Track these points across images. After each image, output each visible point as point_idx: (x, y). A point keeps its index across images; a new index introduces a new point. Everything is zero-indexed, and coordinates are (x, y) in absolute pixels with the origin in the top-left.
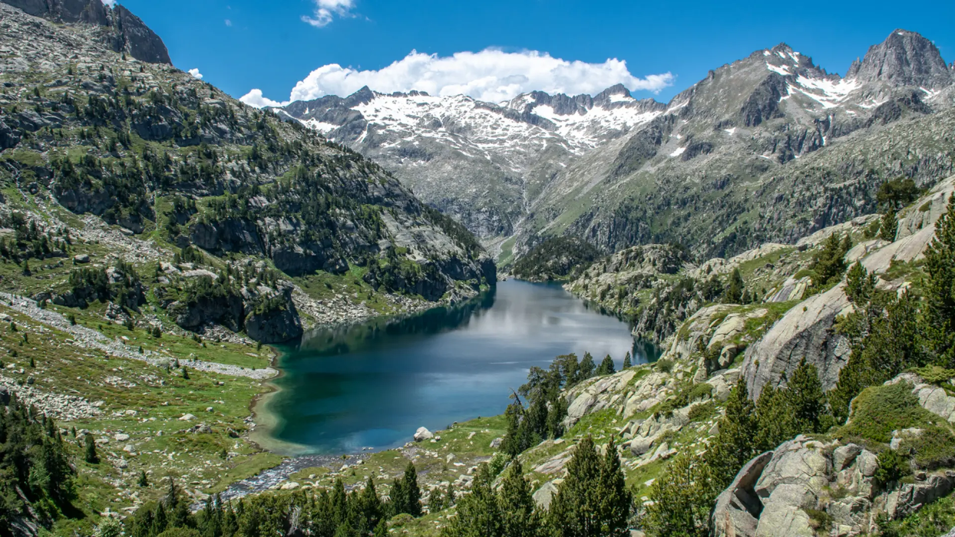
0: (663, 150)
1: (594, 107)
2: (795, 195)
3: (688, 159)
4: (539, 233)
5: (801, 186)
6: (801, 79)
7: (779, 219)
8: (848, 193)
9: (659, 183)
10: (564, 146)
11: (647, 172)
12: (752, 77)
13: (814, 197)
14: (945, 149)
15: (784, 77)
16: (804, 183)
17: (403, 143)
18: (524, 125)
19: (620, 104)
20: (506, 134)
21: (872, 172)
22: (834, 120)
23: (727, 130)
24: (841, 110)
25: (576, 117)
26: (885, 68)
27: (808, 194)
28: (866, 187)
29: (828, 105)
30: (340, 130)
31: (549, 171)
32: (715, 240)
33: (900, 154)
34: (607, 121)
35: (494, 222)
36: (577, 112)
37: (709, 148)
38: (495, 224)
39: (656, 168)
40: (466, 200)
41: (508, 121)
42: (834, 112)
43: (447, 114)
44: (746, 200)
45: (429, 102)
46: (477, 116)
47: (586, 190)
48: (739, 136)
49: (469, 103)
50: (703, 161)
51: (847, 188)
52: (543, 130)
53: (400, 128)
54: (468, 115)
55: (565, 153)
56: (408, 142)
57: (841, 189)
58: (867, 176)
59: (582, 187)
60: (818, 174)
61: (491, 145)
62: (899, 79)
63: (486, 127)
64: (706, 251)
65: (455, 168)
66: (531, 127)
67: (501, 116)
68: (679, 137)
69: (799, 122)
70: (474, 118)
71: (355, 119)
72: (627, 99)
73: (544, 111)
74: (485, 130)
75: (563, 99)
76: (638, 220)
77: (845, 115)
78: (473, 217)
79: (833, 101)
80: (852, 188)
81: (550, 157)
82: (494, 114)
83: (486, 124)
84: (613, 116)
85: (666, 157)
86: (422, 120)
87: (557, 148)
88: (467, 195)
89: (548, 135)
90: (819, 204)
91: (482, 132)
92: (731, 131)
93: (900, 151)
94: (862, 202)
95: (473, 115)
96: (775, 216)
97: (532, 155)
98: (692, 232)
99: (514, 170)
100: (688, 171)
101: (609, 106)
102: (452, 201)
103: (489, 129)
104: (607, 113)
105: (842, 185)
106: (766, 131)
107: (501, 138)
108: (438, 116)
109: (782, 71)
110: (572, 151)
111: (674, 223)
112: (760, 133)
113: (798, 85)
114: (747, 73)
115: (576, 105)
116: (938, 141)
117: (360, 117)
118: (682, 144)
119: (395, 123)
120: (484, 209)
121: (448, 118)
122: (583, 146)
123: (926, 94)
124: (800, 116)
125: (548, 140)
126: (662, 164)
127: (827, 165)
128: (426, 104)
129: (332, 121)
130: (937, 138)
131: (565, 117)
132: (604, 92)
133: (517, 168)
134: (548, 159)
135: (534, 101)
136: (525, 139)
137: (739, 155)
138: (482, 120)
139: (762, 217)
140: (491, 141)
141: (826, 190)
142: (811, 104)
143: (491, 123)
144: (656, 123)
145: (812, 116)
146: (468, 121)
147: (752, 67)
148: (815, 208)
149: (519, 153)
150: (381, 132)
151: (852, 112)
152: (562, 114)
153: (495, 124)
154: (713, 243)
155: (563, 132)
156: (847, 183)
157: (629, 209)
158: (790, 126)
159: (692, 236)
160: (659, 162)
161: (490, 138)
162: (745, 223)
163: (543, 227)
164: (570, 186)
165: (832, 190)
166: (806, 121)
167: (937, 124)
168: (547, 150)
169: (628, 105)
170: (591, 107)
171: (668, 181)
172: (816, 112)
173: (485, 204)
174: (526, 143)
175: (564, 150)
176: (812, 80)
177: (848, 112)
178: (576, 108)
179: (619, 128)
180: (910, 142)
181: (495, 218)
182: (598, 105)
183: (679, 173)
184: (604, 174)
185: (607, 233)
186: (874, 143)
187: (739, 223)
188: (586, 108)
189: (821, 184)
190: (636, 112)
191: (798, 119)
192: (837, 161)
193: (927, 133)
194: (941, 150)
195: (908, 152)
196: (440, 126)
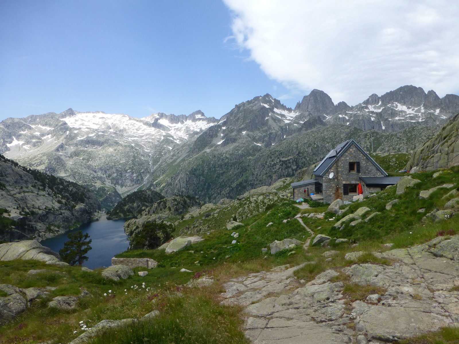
0: (214, 141)
1: (188, 121)
2: (267, 164)
3: (225, 146)
4: (155, 183)
5: (270, 159)
6: (276, 110)
7: (260, 175)
8: (290, 163)
9: (211, 157)
10: (171, 139)
11: (206, 152)
12: (254, 108)
13: (275, 165)
14: (329, 142)
15: (268, 108)
16: (271, 158)
17: (88, 137)
18: (153, 129)
19: (199, 119)
20: (143, 133)
21: (299, 153)
22: (289, 128)
23: (243, 132)
24: (292, 124)
25: (179, 125)
26: (310, 106)
27: (273, 163)
28: (297, 160)
29: (287, 122)
30: (54, 130)
31: (163, 151)
32: (232, 186)
33: (311, 145)
34: (193, 127)
35: (134, 177)
36: (180, 123)
37: (234, 140)
38: (135, 178)
39: (210, 150)
40: (120, 166)
41: (145, 127)
42: (289, 124)
43: (114, 123)
44: (248, 165)
45: (105, 117)
46: (130, 124)
47: (178, 161)
48: (248, 135)
49: (126, 118)
50: (231, 147)
51: (288, 160)
52: (162, 131)
53: (87, 130)
54: (125, 123)
55: (172, 142)
56: (91, 137)
57: (286, 161)
58: (297, 154)
59: (177, 159)
60: (277, 153)
61: (135, 138)
62: (316, 110)
63: (133, 130)
64: (228, 191)
65: (115, 150)
66: (156, 129)
67: (142, 124)
68: (222, 135)
69: (274, 129)
70: (128, 125)
71: (62, 125)
72: (202, 117)
73: (164, 122)
74: (133, 131)
75: (173, 116)
76: (200, 175)
77: (293, 126)
78: (123, 175)
79: (289, 120)
80: (291, 160)
81: (165, 144)
82: (137, 123)
83: (134, 128)
84: (196, 125)
85: (215, 145)
86: (101, 125)
87: (168, 140)
88: (120, 164)
89: (164, 134)
90: (277, 168)
91: (131, 132)
92: (244, 133)
93: (311, 143)
94: (295, 167)
95: (127, 124)
96: (259, 174)
97: (156, 143)
98: (225, 181)
99: (146, 151)
100: (224, 151)
101: (194, 120)
102: (112, 167)
103: (135, 131)
104: (194, 123)
105: (286, 159)
106: (259, 133)
107: (141, 135)
108: (110, 124)
109: (267, 106)
110: (175, 141)
111: (217, 177)
112: (258, 134)
113: (274, 112)
114: (252, 107)
115: (179, 119)
116: (327, 139)
117: (65, 124)
118: (223, 138)
119: (85, 127)
120: (129, 171)
121: (115, 125)
122: (181, 139)
123: (327, 118)
124: (274, 126)
125: (164, 136)
126: (213, 148)
127: (281, 149)
128: (104, 118)
129: (50, 125)
130: (326, 137)
131: (174, 125)
132: (192, 114)
133: (147, 150)
134: (163, 145)
135: (159, 117)
136: (153, 135)
137: (247, 144)
138: (132, 126)
139: (253, 174)
140: (135, 137)
141: (280, 161)
142: (280, 121)
143: (136, 128)
144: (211, 129)
145: (280, 127)
146: (125, 126)
147: (254, 104)
148: (275, 170)
149: (149, 142)
150: (76, 132)
151: (296, 125)
152: (172, 123)
153: (139, 128)
154: (232, 187)
155: (172, 132)
156: (289, 158)
157: (196, 170)
158: (270, 130)
159: (225, 183)
160: (212, 147)
161: (135, 135)
162: (246, 177)
163: (157, 180)
164: (172, 159)
165: (283, 161)
166: (277, 128)
167: (327, 131)
168: (164, 140)
169: (203, 120)
170: (186, 121)
171: (215, 156)
172: (282, 125)
173: (130, 168)
174: (153, 137)
175: (172, 141)
176: (280, 110)
177: (295, 125)
178: (179, 121)
179: (198, 130)
180: (315, 139)
181: (135, 175)
182: (189, 120)
183: (220, 152)
184: (187, 153)
185: (185, 182)
186: (301, 139)
187: (244, 178)
188: (184, 121)
189: (278, 158)
190: (207, 123)
191: (274, 128)
192: (285, 148)
193: (322, 135)
194: (328, 143)
195: (315, 144)
196: (110, 129)
